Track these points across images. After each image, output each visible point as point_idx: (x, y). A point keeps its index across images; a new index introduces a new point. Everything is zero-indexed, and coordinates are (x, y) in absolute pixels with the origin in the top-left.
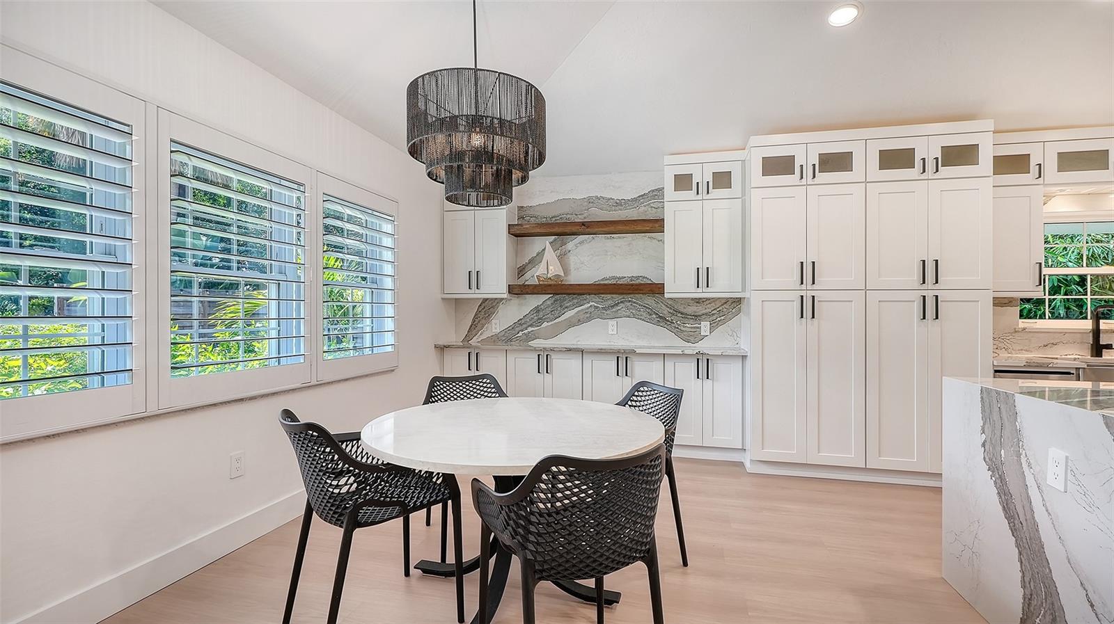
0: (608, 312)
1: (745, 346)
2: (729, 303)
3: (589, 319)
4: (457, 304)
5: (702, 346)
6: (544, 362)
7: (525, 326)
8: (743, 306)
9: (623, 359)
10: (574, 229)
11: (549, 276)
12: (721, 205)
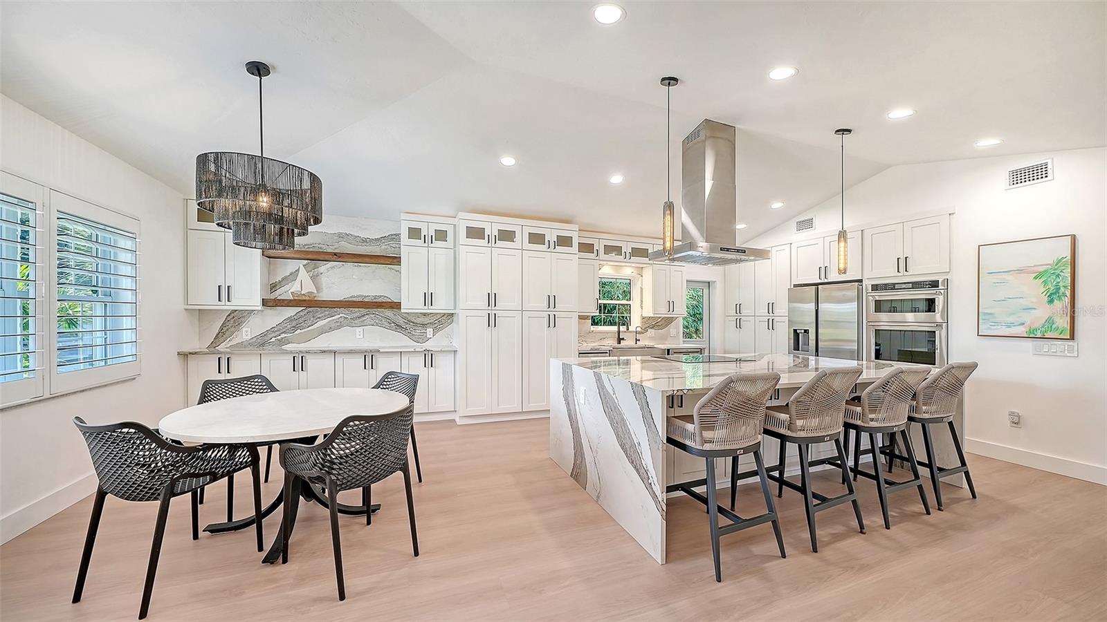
0: (356, 322)
1: (456, 345)
2: (446, 316)
3: (339, 327)
4: (202, 314)
5: (428, 345)
6: (299, 363)
7: (278, 333)
8: (455, 318)
9: (369, 357)
10: (327, 257)
11: (303, 292)
12: (440, 252)
